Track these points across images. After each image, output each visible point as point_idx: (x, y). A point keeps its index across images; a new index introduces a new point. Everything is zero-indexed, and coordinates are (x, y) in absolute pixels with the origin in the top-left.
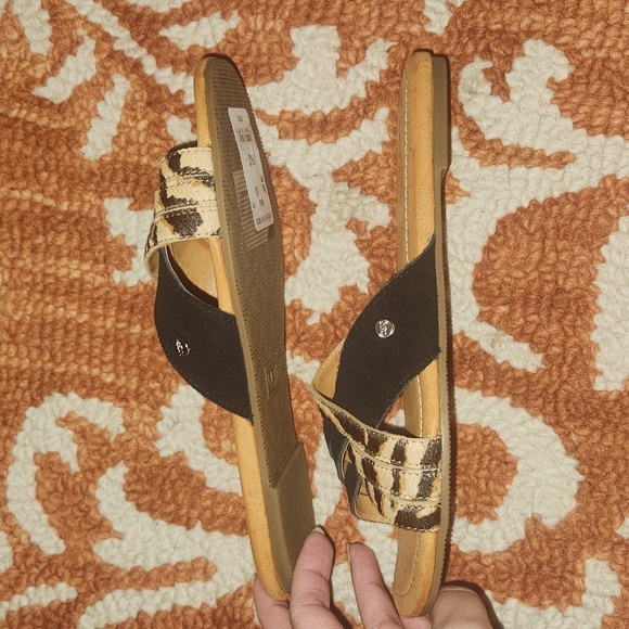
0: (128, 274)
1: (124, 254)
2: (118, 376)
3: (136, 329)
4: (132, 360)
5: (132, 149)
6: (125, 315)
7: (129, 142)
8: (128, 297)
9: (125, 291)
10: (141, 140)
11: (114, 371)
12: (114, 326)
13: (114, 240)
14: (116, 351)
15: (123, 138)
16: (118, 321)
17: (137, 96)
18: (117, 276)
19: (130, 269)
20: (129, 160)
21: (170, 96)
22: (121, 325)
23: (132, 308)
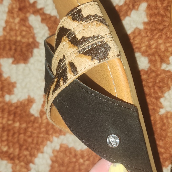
0: (13, 97)
1: (11, 86)
2: (9, 148)
3: (17, 125)
4: (16, 140)
5: (13, 33)
6: (11, 117)
7: (11, 29)
8: (13, 108)
9: (12, 105)
10: (17, 28)
11: (8, 145)
12: (7, 122)
13: (6, 80)
14: (8, 135)
15: (8, 28)
16: (8, 120)
17: (14, 6)
18: (7, 98)
19: (13, 94)
20: (11, 39)
21: (30, 4)
22: (10, 122)
23: (15, 114)
